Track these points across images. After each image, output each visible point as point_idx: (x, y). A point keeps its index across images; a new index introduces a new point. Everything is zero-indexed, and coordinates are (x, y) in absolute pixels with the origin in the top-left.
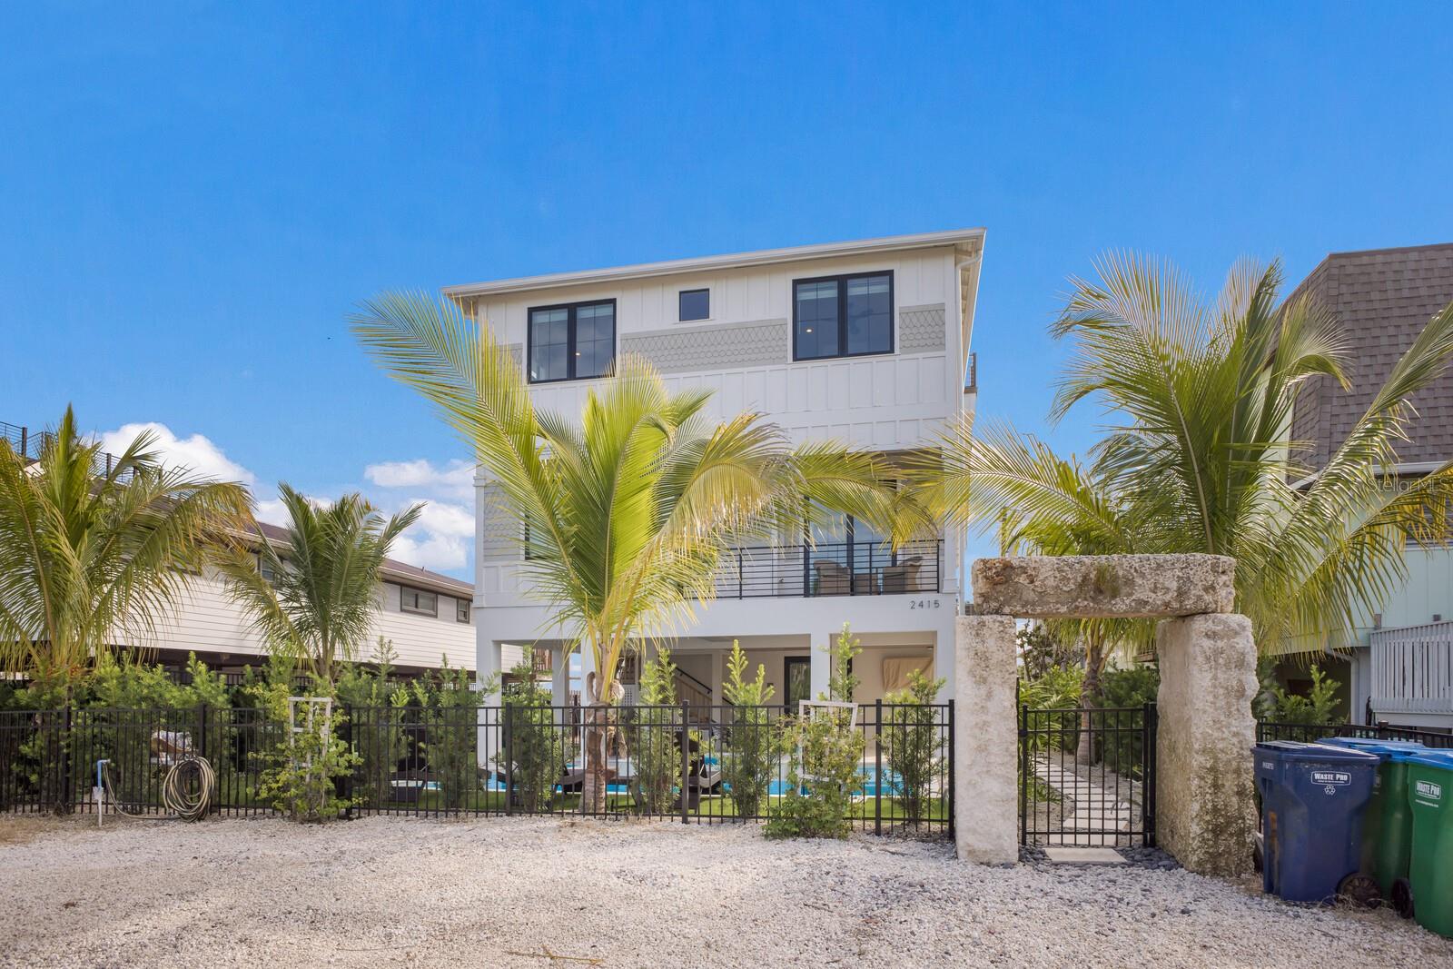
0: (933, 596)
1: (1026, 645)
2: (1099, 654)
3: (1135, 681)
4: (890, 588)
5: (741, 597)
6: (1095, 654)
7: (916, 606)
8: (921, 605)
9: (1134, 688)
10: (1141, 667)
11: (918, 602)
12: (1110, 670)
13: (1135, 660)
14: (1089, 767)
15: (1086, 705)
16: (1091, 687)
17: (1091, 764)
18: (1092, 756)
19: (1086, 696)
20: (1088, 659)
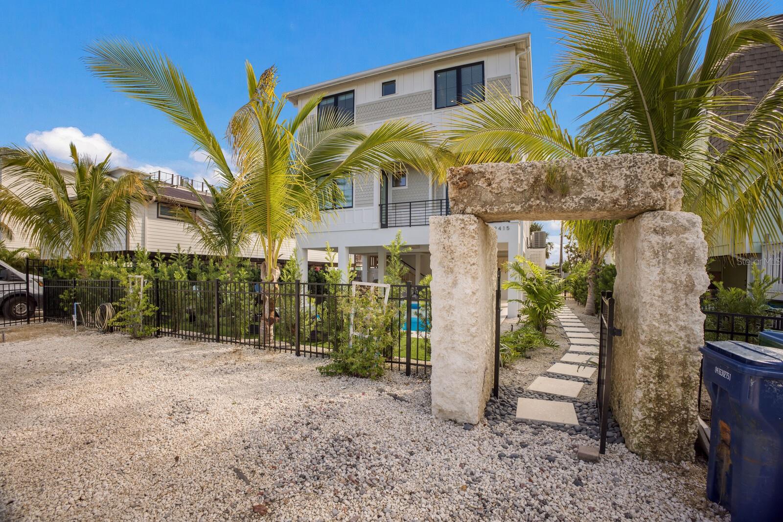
1: (569, 252)
2: (598, 255)
5: (410, 226)
6: (596, 255)
8: (500, 228)
12: (603, 265)
14: (591, 316)
15: (591, 283)
16: (593, 273)
17: (593, 315)
18: (594, 310)
19: (590, 278)
20: (593, 259)
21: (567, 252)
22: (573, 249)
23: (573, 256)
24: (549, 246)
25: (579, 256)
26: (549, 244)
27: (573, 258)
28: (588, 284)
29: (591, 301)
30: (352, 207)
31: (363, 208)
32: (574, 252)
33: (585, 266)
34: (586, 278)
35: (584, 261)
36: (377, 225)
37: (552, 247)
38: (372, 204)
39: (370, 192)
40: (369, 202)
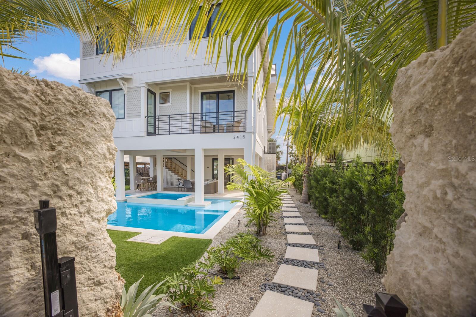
0: (242, 134)
1: (292, 157)
2: (310, 159)
3: (325, 172)
4: (228, 131)
5: (169, 134)
6: (309, 159)
7: (236, 138)
8: (238, 137)
9: (325, 176)
10: (328, 166)
11: (236, 136)
12: (314, 166)
13: (325, 162)
14: (305, 205)
15: (305, 180)
16: (307, 173)
17: (306, 203)
18: (307, 199)
19: (305, 176)
20: (307, 161)
21: (290, 157)
22: (294, 155)
23: (294, 159)
24: (280, 153)
25: (298, 159)
26: (280, 151)
27: (294, 161)
28: (304, 180)
29: (305, 193)
30: (124, 118)
31: (133, 119)
32: (295, 157)
33: (301, 166)
34: (302, 176)
35: (300, 163)
36: (144, 133)
37: (282, 154)
38: (139, 116)
39: (138, 107)
40: (137, 114)
